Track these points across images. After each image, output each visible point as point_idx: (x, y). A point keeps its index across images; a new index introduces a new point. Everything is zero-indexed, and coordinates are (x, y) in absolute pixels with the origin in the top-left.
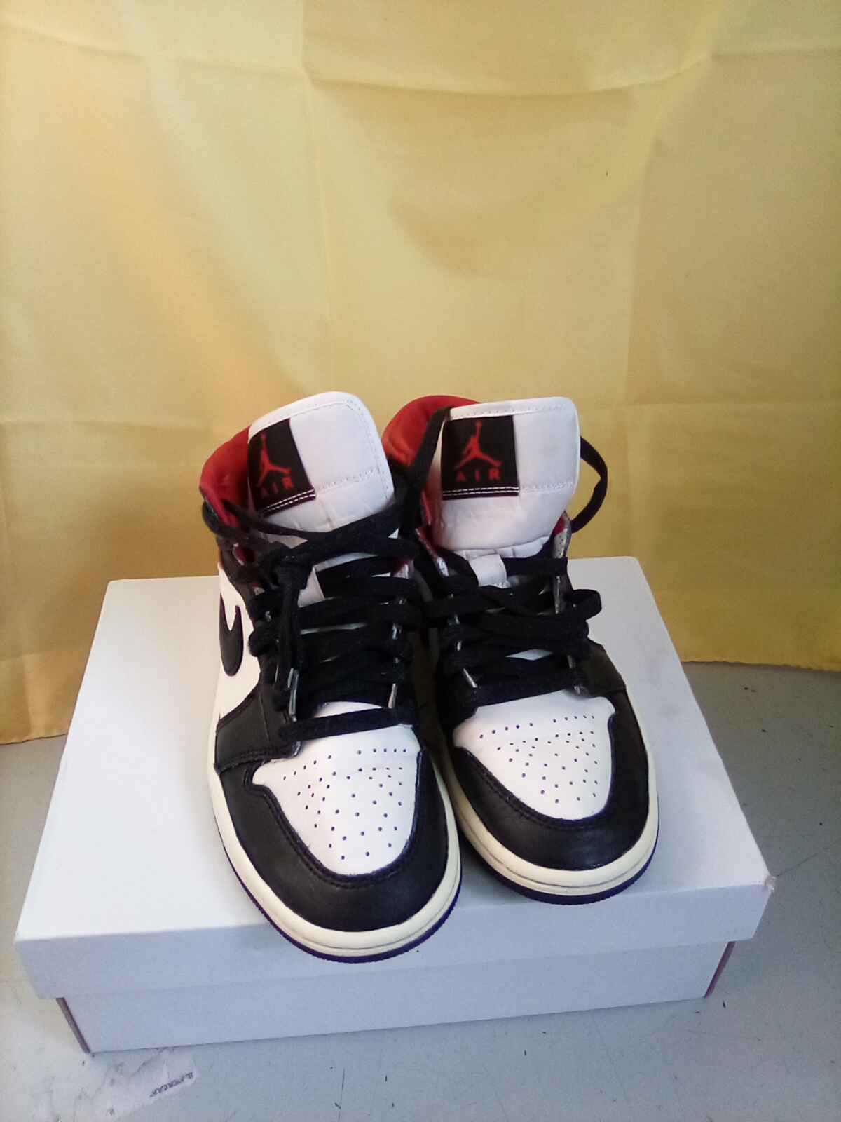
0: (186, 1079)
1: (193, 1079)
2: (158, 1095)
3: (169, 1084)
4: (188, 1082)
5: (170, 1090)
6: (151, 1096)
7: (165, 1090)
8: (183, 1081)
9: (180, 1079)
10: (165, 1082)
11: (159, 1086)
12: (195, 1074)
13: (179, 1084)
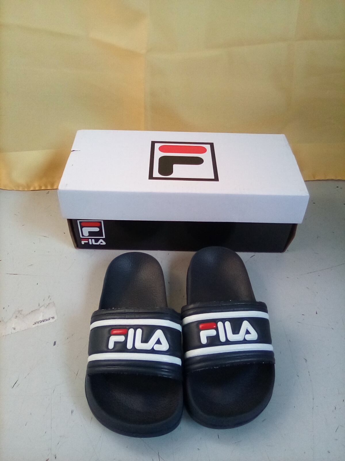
0: (51, 319)
1: (54, 320)
2: (37, 325)
3: (43, 320)
4: (52, 320)
5: (43, 323)
6: (33, 324)
7: (40, 322)
8: (49, 320)
9: (48, 319)
10: (41, 319)
11: (38, 321)
12: (56, 318)
13: (47, 321)
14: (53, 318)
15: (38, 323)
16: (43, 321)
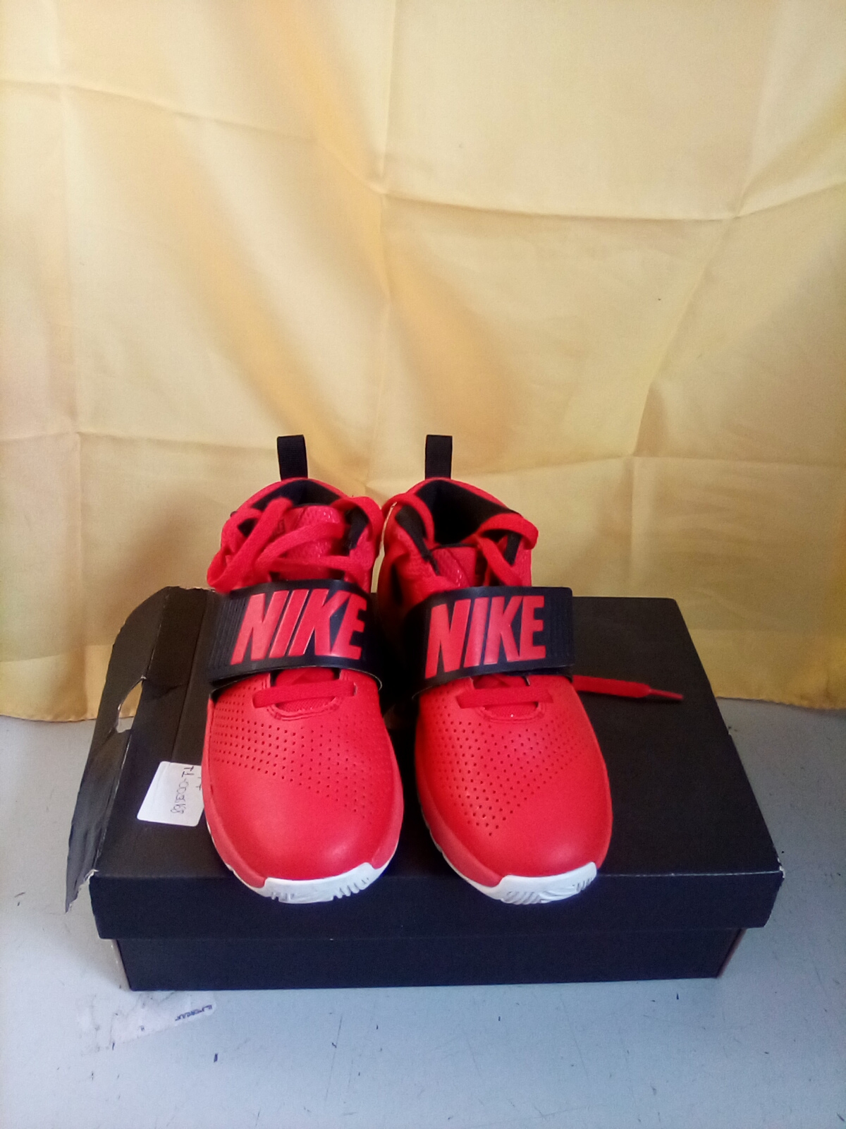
1: (212, 1011)
2: (182, 1020)
4: (207, 1011)
5: (192, 1018)
6: (176, 1020)
7: (188, 1016)
8: (204, 1010)
9: (201, 1009)
10: (188, 1010)
11: (183, 1013)
12: (214, 1007)
13: (201, 1014)
14: (210, 1007)
15: (184, 1017)
16: (193, 1013)
